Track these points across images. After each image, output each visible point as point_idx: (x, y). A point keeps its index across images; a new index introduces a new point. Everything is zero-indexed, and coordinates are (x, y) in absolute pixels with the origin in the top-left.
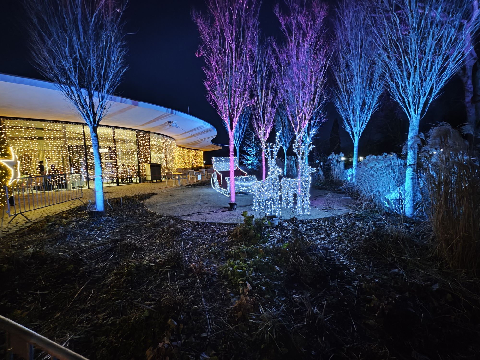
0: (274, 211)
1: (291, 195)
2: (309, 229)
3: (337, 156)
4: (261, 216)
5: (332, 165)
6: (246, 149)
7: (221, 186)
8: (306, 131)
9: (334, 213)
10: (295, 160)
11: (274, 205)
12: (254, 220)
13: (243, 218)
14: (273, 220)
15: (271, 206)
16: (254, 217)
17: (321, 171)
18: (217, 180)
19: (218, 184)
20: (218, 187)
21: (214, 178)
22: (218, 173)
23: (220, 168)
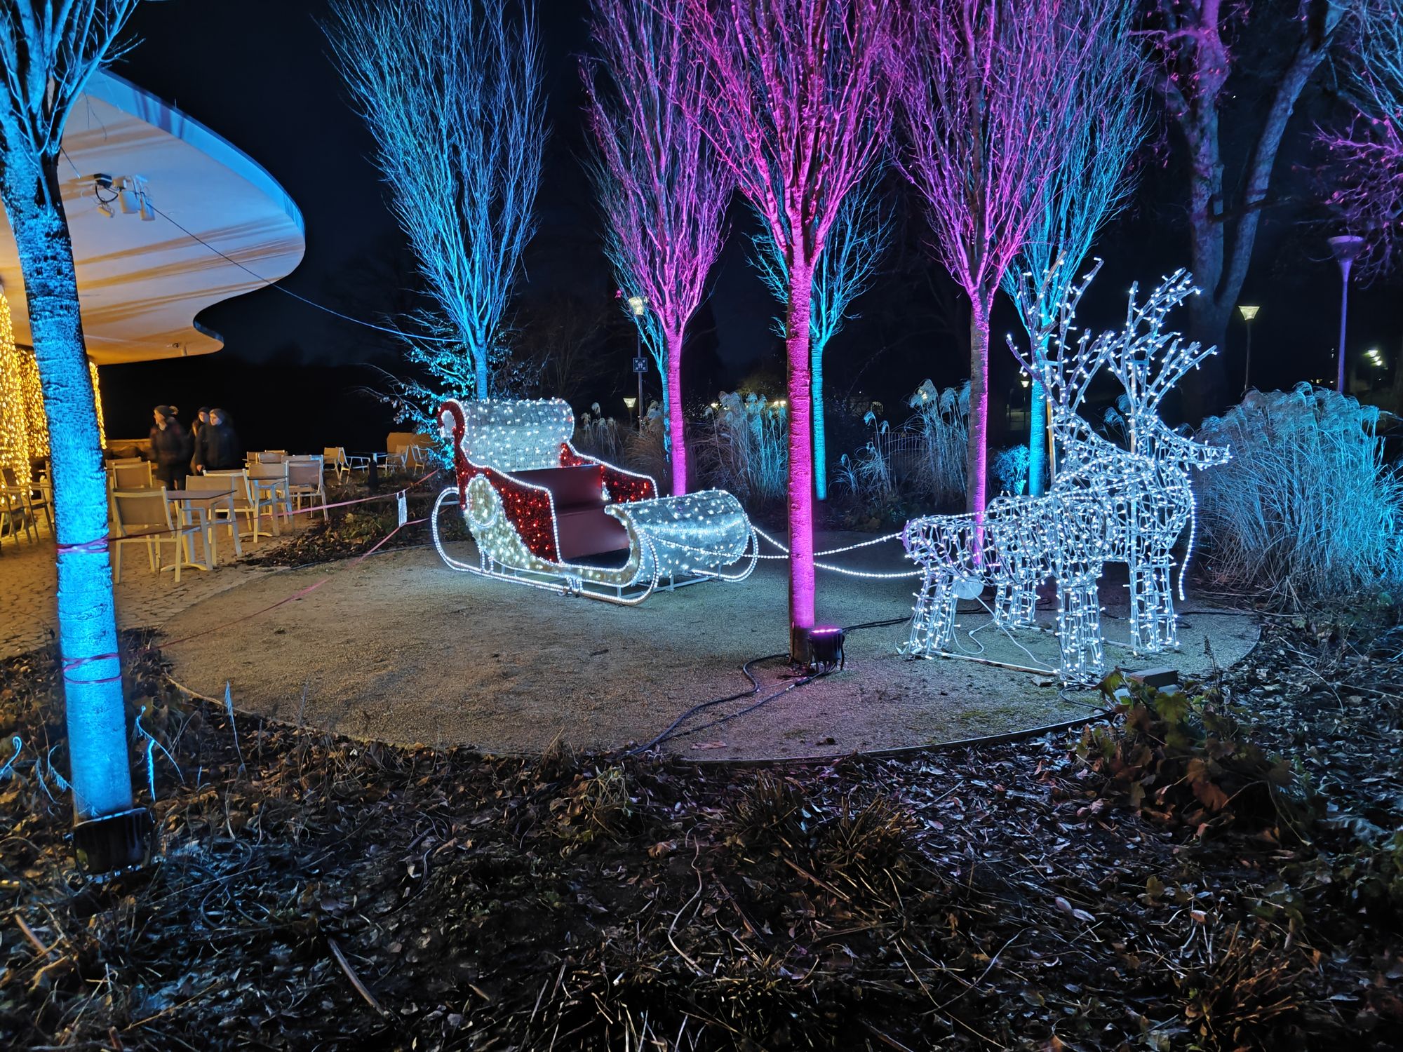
7: (546, 554)
17: (879, 456)
18: (498, 522)
19: (519, 542)
20: (511, 558)
21: (468, 513)
22: (517, 481)
23: (491, 458)
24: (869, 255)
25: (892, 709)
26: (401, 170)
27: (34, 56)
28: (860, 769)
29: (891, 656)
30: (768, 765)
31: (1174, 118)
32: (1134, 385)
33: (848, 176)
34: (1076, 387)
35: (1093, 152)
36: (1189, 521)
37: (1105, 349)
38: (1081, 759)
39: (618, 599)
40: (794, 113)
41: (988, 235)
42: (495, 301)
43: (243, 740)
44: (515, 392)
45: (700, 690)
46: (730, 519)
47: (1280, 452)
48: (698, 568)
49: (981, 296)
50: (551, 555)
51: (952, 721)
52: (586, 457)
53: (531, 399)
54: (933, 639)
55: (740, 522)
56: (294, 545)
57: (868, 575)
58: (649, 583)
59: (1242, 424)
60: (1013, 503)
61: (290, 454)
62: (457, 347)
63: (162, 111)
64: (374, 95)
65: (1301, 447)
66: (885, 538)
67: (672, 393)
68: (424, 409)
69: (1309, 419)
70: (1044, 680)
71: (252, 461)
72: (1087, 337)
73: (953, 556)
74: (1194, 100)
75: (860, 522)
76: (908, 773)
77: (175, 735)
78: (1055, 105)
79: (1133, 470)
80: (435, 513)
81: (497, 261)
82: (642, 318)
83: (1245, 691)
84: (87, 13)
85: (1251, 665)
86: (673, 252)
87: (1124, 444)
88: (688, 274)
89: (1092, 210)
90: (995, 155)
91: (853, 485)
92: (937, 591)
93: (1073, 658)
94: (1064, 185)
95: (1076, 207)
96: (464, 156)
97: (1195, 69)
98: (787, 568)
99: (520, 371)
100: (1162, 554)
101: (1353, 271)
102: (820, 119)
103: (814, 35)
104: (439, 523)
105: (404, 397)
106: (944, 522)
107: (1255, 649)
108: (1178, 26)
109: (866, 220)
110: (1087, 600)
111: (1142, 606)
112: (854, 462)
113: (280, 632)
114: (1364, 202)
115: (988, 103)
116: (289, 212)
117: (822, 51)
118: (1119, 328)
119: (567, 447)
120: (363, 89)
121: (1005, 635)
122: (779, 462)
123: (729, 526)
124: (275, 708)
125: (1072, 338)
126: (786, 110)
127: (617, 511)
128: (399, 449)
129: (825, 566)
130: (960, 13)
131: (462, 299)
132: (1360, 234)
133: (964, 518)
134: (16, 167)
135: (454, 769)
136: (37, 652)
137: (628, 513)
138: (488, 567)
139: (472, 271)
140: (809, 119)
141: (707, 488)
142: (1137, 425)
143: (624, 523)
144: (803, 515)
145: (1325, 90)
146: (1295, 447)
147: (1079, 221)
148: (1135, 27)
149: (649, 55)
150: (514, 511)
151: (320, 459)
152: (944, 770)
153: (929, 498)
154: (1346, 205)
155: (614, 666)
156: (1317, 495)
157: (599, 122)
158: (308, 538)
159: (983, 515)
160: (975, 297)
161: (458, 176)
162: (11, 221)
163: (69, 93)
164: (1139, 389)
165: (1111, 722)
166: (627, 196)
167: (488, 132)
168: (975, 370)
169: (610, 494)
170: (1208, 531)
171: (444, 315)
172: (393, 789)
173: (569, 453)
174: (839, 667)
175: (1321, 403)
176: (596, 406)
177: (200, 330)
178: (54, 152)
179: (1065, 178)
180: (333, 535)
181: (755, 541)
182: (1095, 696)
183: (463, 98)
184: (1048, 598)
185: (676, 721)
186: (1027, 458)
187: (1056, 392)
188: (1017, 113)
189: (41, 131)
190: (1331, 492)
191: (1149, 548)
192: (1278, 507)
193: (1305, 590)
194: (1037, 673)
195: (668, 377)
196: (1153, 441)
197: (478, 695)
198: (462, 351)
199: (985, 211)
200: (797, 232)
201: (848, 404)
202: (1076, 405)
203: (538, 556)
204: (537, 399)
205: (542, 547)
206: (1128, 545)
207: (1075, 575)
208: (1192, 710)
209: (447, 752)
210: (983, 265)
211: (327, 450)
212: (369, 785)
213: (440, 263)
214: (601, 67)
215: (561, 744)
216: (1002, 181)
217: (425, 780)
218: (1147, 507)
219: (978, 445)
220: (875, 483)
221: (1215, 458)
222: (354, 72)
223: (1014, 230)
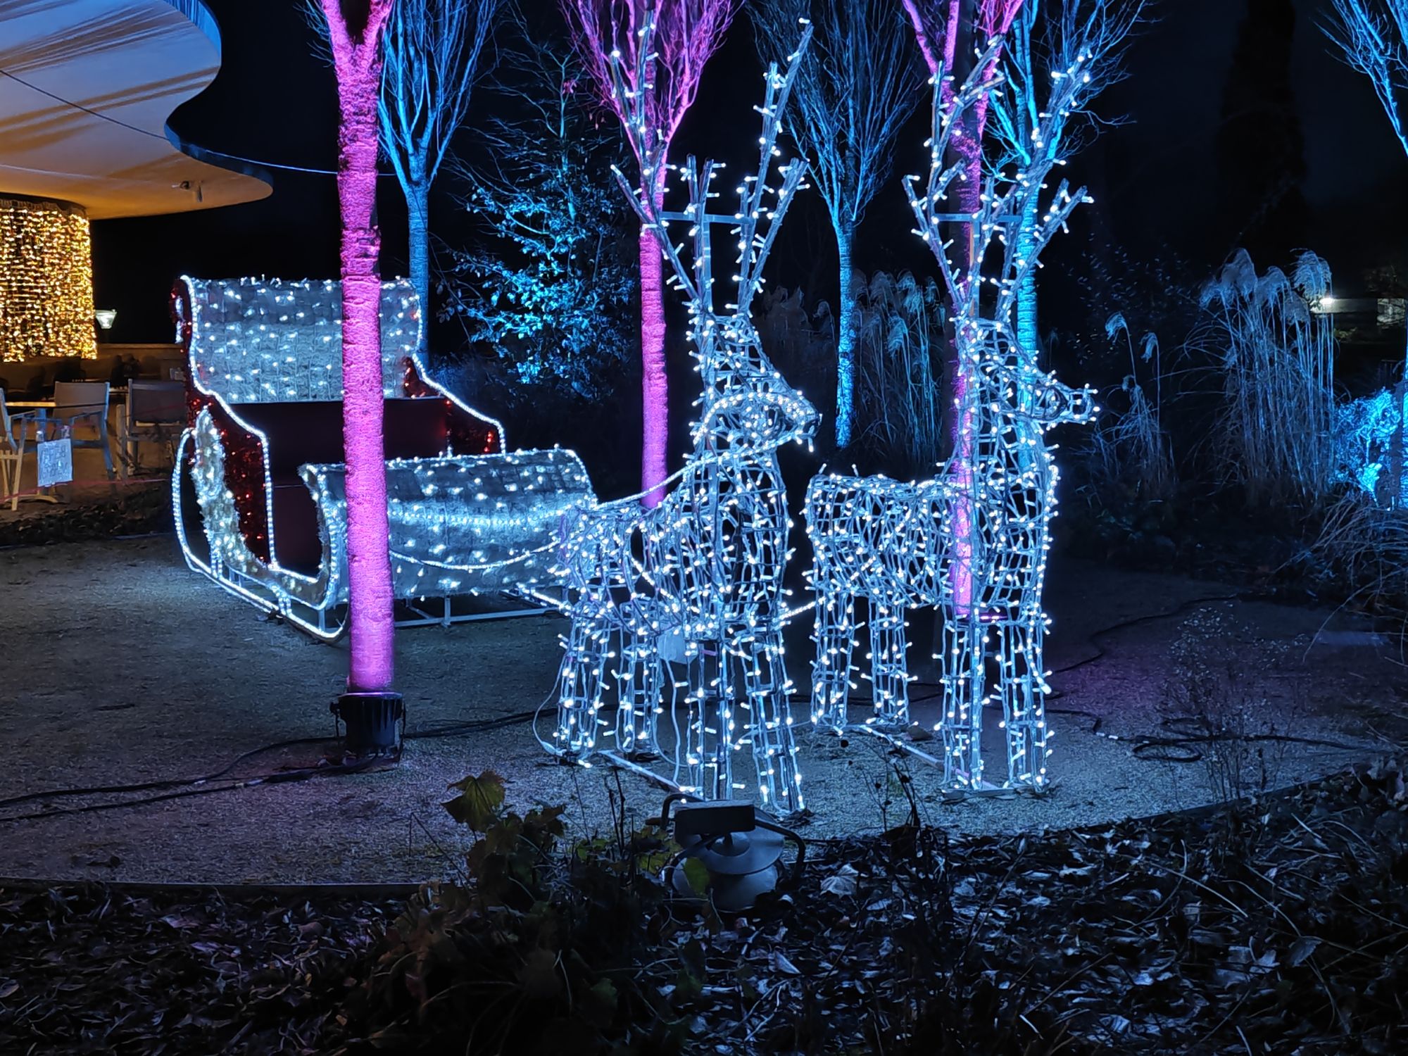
0: (744, 765)
1: (887, 620)
2: (1045, 913)
3: (1276, 281)
4: (626, 813)
5: (1231, 359)
6: (491, 205)
7: (258, 547)
8: (1023, 60)
9: (1249, 773)
10: (929, 309)
11: (741, 717)
12: (562, 847)
13: (464, 838)
14: (730, 849)
15: (711, 718)
16: (559, 828)
18: (222, 489)
19: (237, 525)
20: (232, 552)
21: (197, 473)
22: (237, 419)
39: (318, 630)
46: (555, 502)
50: (263, 549)
80: (177, 471)
119: (413, 365)
123: (549, 514)
137: (321, 479)
138: (216, 566)
143: (315, 497)
150: (231, 472)
203: (251, 550)
205: (254, 535)
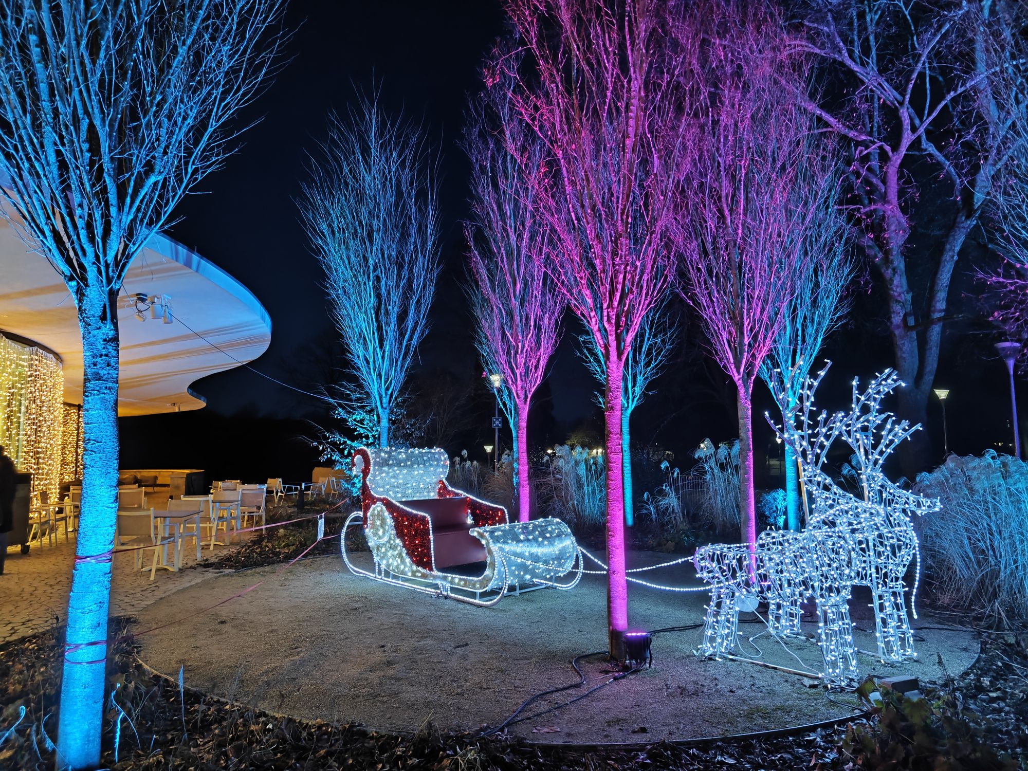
7: (424, 565)
17: (672, 494)
18: (390, 539)
19: (404, 555)
20: (397, 567)
21: (368, 531)
22: (406, 508)
23: (388, 490)
24: (662, 350)
25: (691, 704)
26: (340, 292)
27: (114, 228)
28: (667, 757)
29: (689, 656)
30: (593, 749)
31: (873, 262)
32: (862, 450)
33: (647, 302)
34: (819, 451)
35: (817, 285)
36: (915, 555)
37: (838, 424)
38: (847, 753)
39: (477, 601)
40: (609, 262)
41: (746, 341)
42: (398, 378)
43: (187, 712)
44: (407, 440)
45: (538, 681)
46: (561, 541)
47: (978, 502)
48: (537, 578)
49: (743, 382)
50: (427, 565)
51: (740, 716)
52: (457, 491)
53: (419, 448)
54: (721, 644)
55: (569, 543)
56: (239, 553)
57: (668, 588)
58: (501, 589)
59: (947, 480)
60: (777, 535)
61: (243, 483)
62: (368, 408)
63: (187, 255)
64: (327, 245)
65: (994, 499)
66: (680, 561)
67: (520, 445)
68: (341, 452)
69: (998, 478)
70: (811, 682)
71: (216, 487)
72: (824, 416)
73: (734, 576)
74: (886, 250)
75: (659, 545)
76: (706, 761)
77: (137, 705)
78: (789, 257)
79: (868, 515)
80: (344, 530)
81: (400, 352)
82: (499, 390)
83: (974, 697)
84: (151, 202)
85: (975, 675)
86: (524, 346)
87: (860, 496)
88: (534, 361)
89: (819, 323)
90: (748, 288)
91: (654, 516)
92: (723, 605)
93: (834, 664)
94: (798, 306)
95: (808, 321)
96: (383, 282)
97: (885, 230)
98: (606, 581)
99: (411, 425)
100: (896, 581)
101: (1016, 367)
102: (627, 265)
103: (622, 214)
104: (346, 538)
105: (328, 443)
106: (725, 550)
107: (978, 661)
108: (870, 203)
109: (659, 326)
110: (841, 616)
111: (884, 622)
112: (654, 498)
113: (223, 622)
114: (1017, 319)
115: (741, 254)
116: (263, 318)
117: (627, 223)
118: (847, 410)
119: (443, 483)
120: (320, 242)
121: (777, 642)
122: (598, 497)
123: (561, 546)
124: (214, 686)
125: (813, 415)
126: (604, 260)
127: (479, 533)
128: (321, 479)
129: (634, 580)
130: (720, 198)
131: (374, 377)
132: (1018, 341)
133: (740, 547)
134: (90, 296)
135: (345, 744)
136: (44, 634)
137: (487, 535)
138: (380, 573)
139: (383, 357)
140: (619, 265)
141: (545, 516)
142: (868, 480)
143: (484, 542)
144: (618, 541)
145: (979, 244)
146: (989, 499)
147: (810, 330)
148: (840, 203)
149: (510, 222)
150: (402, 531)
151: (265, 487)
152: (736, 759)
153: (712, 527)
154: (1005, 321)
155: (472, 658)
156: (1011, 537)
157: (475, 262)
158: (249, 547)
159: (755, 545)
160: (739, 383)
161: (378, 296)
162: (82, 331)
163: (133, 250)
164: (866, 453)
165: (868, 720)
166: (492, 309)
167: (400, 267)
168: (742, 434)
169: (474, 519)
170: (930, 561)
171: (361, 386)
172: (297, 760)
173: (444, 487)
174: (648, 665)
175: (1005, 465)
176: (465, 452)
177: (191, 394)
178: (117, 287)
179: (799, 302)
180: (268, 545)
181: (581, 558)
182: (854, 698)
183: (385, 247)
184: (810, 614)
185: (520, 708)
186: (787, 499)
187: (804, 454)
188: (762, 261)
189: (111, 274)
190: (1022, 534)
191: (886, 575)
192: (981, 544)
193: (1012, 613)
194: (806, 676)
195: (517, 432)
196: (881, 492)
197: (367, 679)
198: (371, 411)
199: (743, 325)
200: (612, 338)
201: (648, 454)
202: (820, 464)
203: (418, 566)
204: (423, 448)
205: (421, 560)
206: (869, 572)
207: (830, 596)
208: (933, 714)
209: (341, 728)
210: (744, 361)
211: (269, 481)
212: (279, 755)
213: (361, 354)
214: (478, 228)
215: (430, 725)
216: (754, 304)
217: (322, 752)
218: (881, 543)
219: (747, 490)
220: (670, 514)
221: (929, 507)
222: (315, 230)
223: (765, 337)
